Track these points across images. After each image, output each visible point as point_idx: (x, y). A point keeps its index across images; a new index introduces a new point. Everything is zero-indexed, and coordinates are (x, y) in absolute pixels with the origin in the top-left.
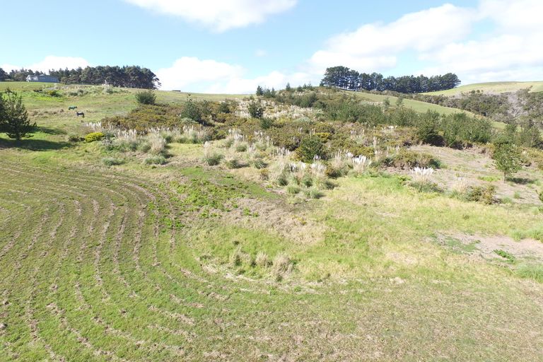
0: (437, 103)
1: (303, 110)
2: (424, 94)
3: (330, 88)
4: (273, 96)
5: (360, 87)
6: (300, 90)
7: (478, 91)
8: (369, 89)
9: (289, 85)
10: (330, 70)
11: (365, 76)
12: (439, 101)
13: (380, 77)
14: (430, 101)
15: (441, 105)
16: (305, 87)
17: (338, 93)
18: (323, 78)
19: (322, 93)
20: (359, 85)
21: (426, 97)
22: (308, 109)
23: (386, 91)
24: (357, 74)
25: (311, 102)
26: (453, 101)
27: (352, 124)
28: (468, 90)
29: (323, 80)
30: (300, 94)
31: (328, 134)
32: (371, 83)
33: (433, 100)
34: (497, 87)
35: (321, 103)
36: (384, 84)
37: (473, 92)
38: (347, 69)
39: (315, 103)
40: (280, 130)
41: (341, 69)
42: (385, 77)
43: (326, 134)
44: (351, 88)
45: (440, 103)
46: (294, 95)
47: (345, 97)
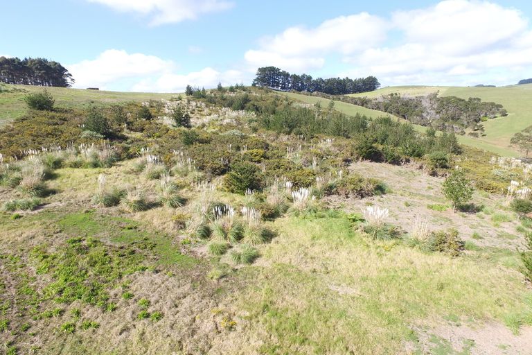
0: (363, 105)
1: (234, 114)
2: (350, 95)
3: (262, 89)
4: (204, 97)
5: (291, 88)
6: (232, 89)
7: (396, 94)
8: (299, 90)
9: (220, 84)
10: (262, 70)
11: (295, 77)
12: (364, 103)
13: (310, 78)
14: (356, 103)
15: (367, 107)
16: (237, 87)
17: (270, 94)
18: (255, 78)
19: (254, 94)
20: (290, 85)
21: (353, 99)
22: (241, 112)
23: (315, 93)
24: (288, 75)
25: (243, 104)
26: (377, 104)
27: (287, 136)
28: (387, 93)
29: (255, 80)
30: (232, 95)
31: (261, 151)
32: (302, 84)
33: (358, 102)
34: (410, 91)
35: (254, 105)
36: (313, 85)
37: (392, 95)
38: (278, 69)
39: (248, 105)
40: (206, 146)
41: (272, 69)
42: (314, 78)
43: (260, 150)
44: (282, 88)
45: (365, 105)
46: (226, 95)
47: (277, 98)
